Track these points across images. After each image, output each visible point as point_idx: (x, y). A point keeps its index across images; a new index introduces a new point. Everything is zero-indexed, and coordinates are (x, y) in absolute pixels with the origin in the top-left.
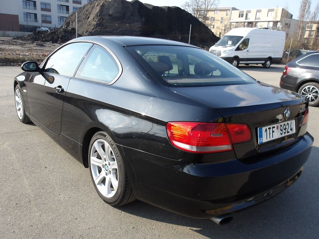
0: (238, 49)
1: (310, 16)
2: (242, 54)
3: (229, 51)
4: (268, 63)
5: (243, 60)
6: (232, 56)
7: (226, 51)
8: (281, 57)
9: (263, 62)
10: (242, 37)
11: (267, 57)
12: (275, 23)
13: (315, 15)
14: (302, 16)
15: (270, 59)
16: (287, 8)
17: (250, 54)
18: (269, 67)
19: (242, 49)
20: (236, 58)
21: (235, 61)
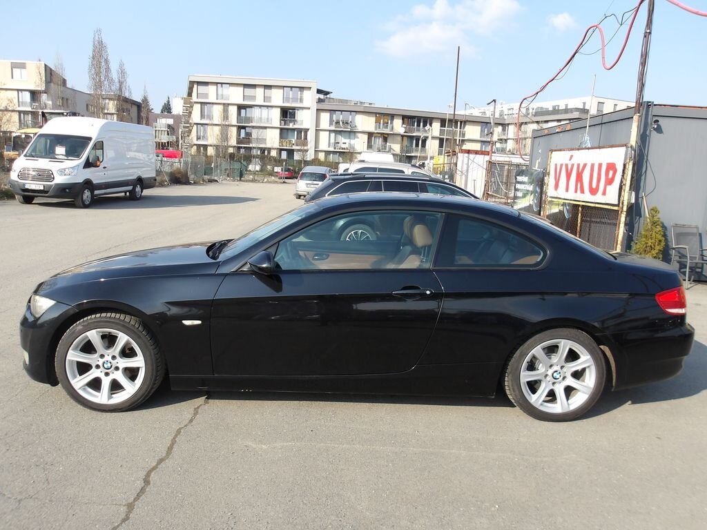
0: (88, 164)
1: (113, 88)
2: (96, 176)
3: (71, 170)
4: (138, 189)
5: (101, 186)
6: (80, 180)
7: (65, 170)
8: (154, 176)
9: (130, 188)
10: (90, 139)
11: (135, 177)
12: (34, 95)
13: (120, 85)
14: (98, 85)
15: (140, 181)
16: (61, 65)
17: (109, 173)
18: (142, 198)
19: (98, 163)
20: (88, 184)
21: (86, 191)
